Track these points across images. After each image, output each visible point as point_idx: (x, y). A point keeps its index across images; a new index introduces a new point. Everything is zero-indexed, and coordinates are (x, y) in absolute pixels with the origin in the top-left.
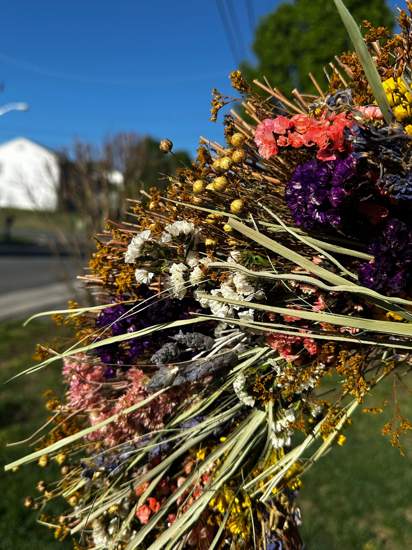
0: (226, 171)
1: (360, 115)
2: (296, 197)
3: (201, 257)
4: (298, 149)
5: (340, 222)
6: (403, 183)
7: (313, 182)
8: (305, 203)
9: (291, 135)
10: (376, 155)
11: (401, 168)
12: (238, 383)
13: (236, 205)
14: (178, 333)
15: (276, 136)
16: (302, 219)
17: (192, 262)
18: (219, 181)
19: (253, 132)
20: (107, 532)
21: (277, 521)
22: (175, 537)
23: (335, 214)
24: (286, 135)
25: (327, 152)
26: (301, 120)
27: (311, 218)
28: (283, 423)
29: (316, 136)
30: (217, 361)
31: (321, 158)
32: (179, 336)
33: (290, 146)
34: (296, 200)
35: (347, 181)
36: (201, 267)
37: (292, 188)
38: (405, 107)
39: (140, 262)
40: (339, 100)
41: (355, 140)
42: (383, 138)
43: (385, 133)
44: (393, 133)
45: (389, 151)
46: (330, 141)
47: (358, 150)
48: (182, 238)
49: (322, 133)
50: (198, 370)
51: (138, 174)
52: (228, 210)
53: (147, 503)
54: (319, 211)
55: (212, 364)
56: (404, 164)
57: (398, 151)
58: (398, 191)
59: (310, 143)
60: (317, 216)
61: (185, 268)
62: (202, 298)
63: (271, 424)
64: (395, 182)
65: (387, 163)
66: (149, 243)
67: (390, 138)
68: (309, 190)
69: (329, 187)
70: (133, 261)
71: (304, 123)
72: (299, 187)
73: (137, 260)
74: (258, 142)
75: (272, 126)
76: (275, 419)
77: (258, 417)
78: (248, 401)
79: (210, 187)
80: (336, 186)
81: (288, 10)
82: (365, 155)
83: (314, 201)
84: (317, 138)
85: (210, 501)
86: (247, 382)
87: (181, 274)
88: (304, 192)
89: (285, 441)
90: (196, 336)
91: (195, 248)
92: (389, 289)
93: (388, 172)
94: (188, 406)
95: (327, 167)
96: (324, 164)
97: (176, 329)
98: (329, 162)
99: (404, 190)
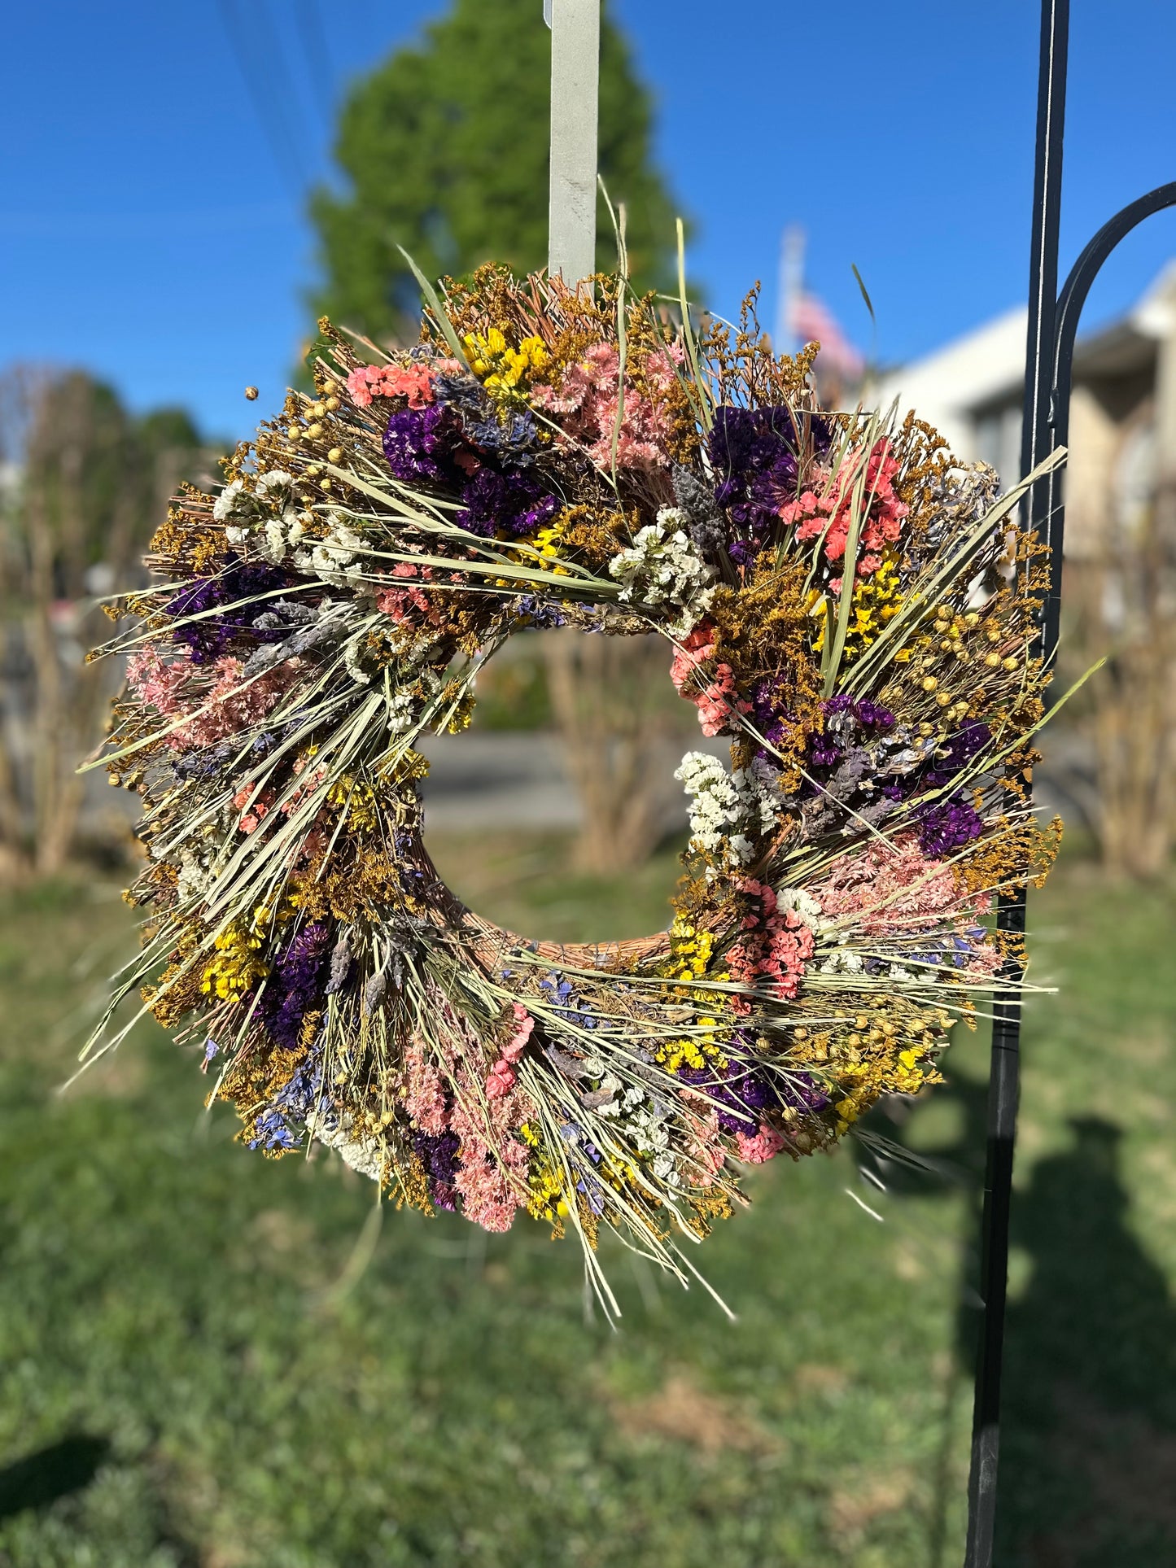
0: (322, 418)
1: (438, 367)
2: (393, 446)
3: (299, 512)
4: (391, 398)
5: (437, 471)
6: (484, 431)
7: (407, 430)
8: (403, 452)
9: (383, 384)
10: (457, 404)
11: (480, 416)
12: (350, 654)
13: (334, 454)
14: (279, 601)
15: (369, 385)
16: (402, 470)
17: (289, 518)
18: (315, 429)
19: (344, 383)
20: (200, 864)
21: (404, 816)
22: (289, 836)
23: (431, 464)
24: (379, 384)
25: (418, 402)
26: (391, 370)
27: (409, 468)
28: (400, 700)
29: (406, 385)
30: (326, 630)
31: (412, 407)
32: (282, 603)
33: (383, 395)
34: (394, 450)
35: (436, 428)
36: (302, 521)
37: (388, 437)
38: (483, 361)
39: (232, 518)
40: (421, 352)
41: (439, 390)
42: (461, 388)
43: (462, 384)
44: (469, 384)
45: (468, 399)
46: (420, 391)
47: (442, 399)
48: (278, 489)
49: (411, 383)
50: (305, 639)
51: (72, 461)
52: (327, 460)
53: (252, 810)
54: (417, 460)
55: (320, 633)
56: (482, 413)
57: (475, 400)
58: (481, 438)
59: (402, 392)
60: (415, 465)
61: (282, 525)
62: (303, 562)
63: (390, 703)
64: (476, 429)
65: (468, 411)
66: (243, 495)
67: (466, 388)
68: (404, 438)
69: (422, 435)
70: (223, 517)
71: (394, 373)
72: (396, 436)
73: (228, 514)
74: (352, 391)
75: (364, 375)
76: (393, 696)
77: (374, 701)
78: (362, 678)
79: (305, 435)
80: (427, 433)
81: (413, 65)
82: (448, 403)
83: (410, 449)
84: (408, 388)
85: (328, 794)
86: (359, 650)
87: (279, 532)
88: (401, 441)
89: (406, 720)
90: (299, 608)
91: (292, 503)
92: (485, 533)
93: (470, 420)
94: (293, 698)
95: (419, 416)
96: (416, 413)
97: (276, 599)
98: (421, 411)
99: (485, 437)
